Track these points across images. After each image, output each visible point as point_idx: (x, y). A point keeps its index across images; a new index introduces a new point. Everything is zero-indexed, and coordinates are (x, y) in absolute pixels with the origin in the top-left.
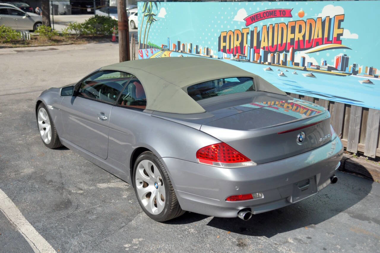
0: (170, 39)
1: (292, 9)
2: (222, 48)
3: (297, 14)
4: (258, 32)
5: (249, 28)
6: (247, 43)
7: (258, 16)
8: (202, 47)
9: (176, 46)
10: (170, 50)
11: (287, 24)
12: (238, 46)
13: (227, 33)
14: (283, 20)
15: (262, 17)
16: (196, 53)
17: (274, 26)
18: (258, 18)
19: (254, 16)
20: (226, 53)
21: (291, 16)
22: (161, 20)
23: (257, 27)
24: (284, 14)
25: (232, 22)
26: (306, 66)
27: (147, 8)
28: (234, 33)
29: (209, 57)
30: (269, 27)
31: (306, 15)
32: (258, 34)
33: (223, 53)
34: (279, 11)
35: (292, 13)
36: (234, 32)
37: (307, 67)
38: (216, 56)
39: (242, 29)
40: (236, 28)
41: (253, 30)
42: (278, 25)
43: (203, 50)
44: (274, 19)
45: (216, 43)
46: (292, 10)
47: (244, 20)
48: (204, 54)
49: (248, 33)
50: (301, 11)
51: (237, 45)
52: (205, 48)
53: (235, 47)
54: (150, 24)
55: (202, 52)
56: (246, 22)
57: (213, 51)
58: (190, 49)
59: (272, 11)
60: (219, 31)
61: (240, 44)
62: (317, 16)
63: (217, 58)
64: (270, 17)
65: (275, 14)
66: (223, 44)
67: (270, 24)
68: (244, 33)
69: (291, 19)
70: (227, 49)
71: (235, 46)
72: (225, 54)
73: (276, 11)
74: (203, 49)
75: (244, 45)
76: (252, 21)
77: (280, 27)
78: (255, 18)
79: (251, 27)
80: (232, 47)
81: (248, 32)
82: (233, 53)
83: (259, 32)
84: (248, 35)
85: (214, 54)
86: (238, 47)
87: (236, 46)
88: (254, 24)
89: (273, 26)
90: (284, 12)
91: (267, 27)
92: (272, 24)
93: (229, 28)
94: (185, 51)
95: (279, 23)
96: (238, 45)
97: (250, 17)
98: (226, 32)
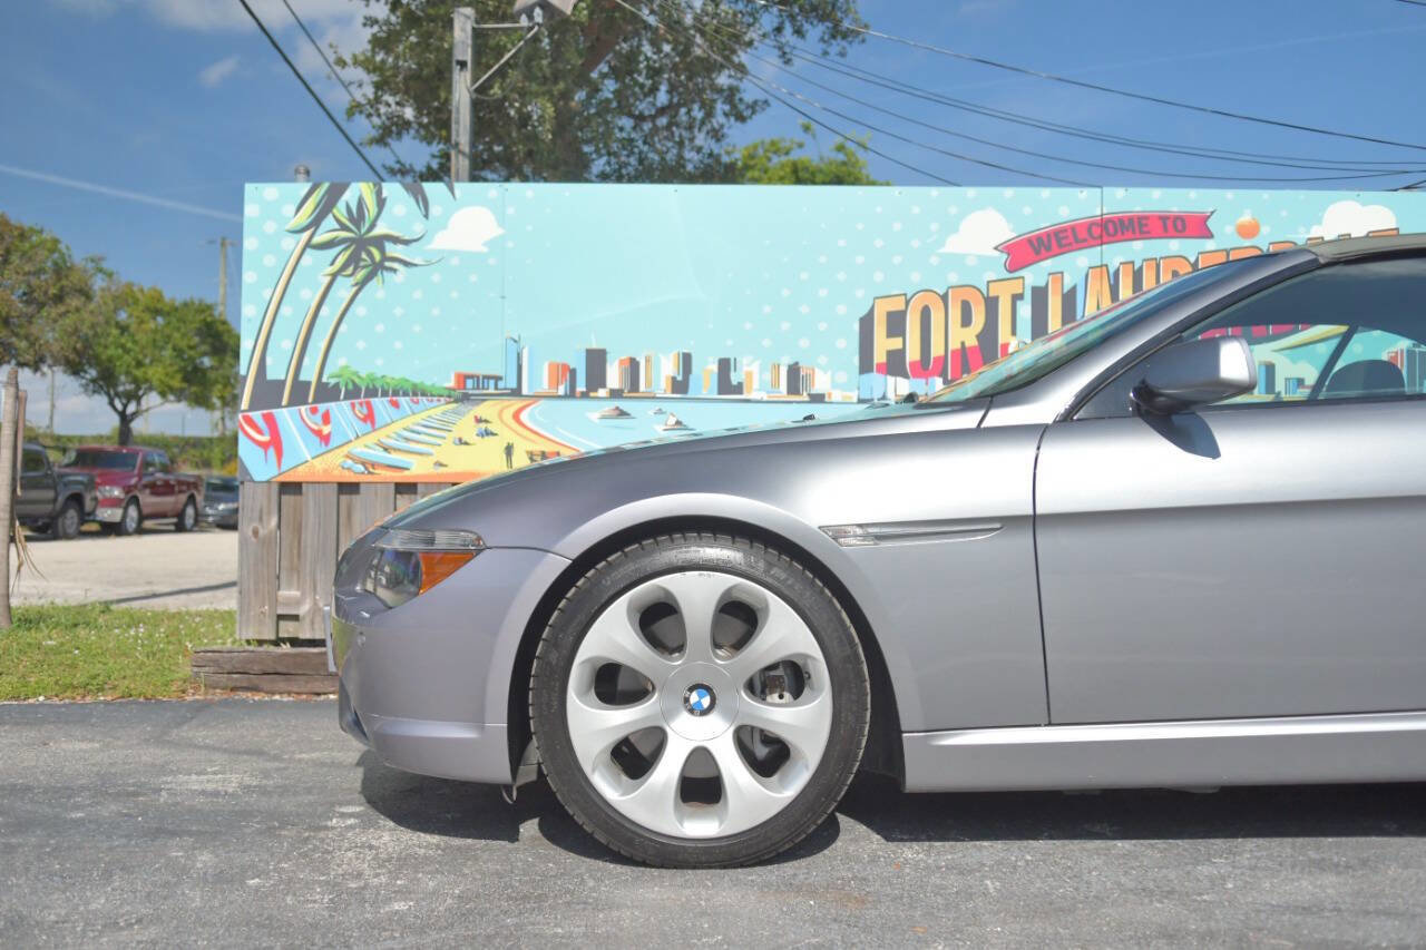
0: (522, 343)
1: (1212, 213)
2: (879, 357)
3: (1230, 229)
4: (1067, 288)
5: (1023, 278)
6: (1014, 333)
7: (1065, 235)
8: (757, 364)
9: (573, 372)
10: (525, 391)
11: (1192, 260)
12: (967, 345)
13: (907, 303)
14: (1174, 246)
15: (1085, 240)
16: (720, 393)
17: (1141, 268)
18: (1064, 242)
19: (1048, 234)
20: (906, 376)
21: (1208, 235)
22: (455, 261)
23: (1062, 273)
24: (1180, 228)
25: (934, 260)
26: (1279, 393)
27: (340, 210)
28: (944, 298)
29: (807, 399)
30: (1117, 273)
31: (1264, 230)
32: (1069, 300)
33: (891, 379)
34: (1161, 218)
35: (1210, 223)
36: (946, 294)
37: (1283, 395)
38: (849, 394)
39: (988, 282)
40: (954, 279)
41: (1042, 283)
42: (1158, 266)
43: (768, 377)
44: (1138, 245)
45: (850, 344)
46: (1209, 217)
47: (996, 248)
48: (768, 392)
49: (1017, 298)
50: (1246, 218)
51: (963, 343)
52: (777, 367)
53: (953, 352)
54: (361, 285)
55: (756, 385)
56: (1005, 256)
57: (829, 373)
58: (680, 378)
59: (1131, 219)
60: (860, 293)
61: (978, 337)
62: (1308, 232)
63: (855, 400)
64: (1123, 238)
65: (1145, 229)
66: (883, 345)
67: (1123, 260)
68: (996, 299)
69: (1209, 245)
70: (908, 360)
71: (954, 345)
72: (900, 379)
73: (1146, 218)
74: (761, 372)
75: (1001, 340)
76: (1037, 252)
77: (1165, 271)
78: (1049, 241)
79: (1034, 275)
80: (937, 350)
81: (1020, 291)
82: (943, 374)
83: (1073, 290)
84: (1019, 303)
85: (835, 385)
86: (972, 348)
87: (958, 346)
88: (1048, 265)
89: (1136, 267)
90: (1179, 222)
91: (1112, 271)
92: (1133, 263)
93: (915, 280)
94: (642, 387)
95: (1161, 258)
96: (972, 342)
97: (1029, 241)
98: (905, 295)
